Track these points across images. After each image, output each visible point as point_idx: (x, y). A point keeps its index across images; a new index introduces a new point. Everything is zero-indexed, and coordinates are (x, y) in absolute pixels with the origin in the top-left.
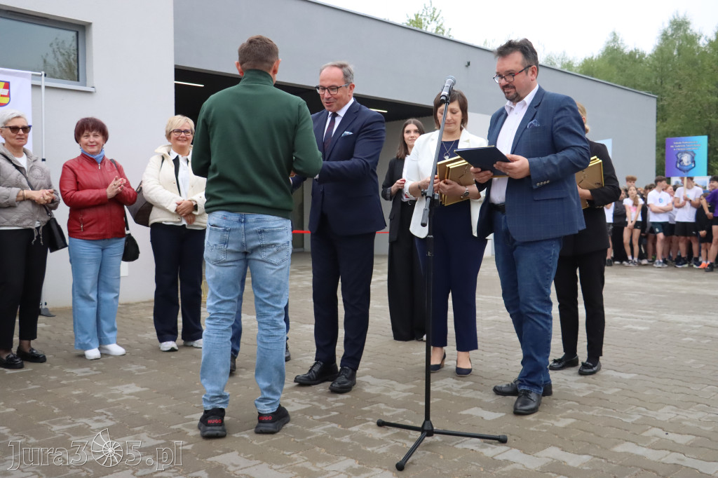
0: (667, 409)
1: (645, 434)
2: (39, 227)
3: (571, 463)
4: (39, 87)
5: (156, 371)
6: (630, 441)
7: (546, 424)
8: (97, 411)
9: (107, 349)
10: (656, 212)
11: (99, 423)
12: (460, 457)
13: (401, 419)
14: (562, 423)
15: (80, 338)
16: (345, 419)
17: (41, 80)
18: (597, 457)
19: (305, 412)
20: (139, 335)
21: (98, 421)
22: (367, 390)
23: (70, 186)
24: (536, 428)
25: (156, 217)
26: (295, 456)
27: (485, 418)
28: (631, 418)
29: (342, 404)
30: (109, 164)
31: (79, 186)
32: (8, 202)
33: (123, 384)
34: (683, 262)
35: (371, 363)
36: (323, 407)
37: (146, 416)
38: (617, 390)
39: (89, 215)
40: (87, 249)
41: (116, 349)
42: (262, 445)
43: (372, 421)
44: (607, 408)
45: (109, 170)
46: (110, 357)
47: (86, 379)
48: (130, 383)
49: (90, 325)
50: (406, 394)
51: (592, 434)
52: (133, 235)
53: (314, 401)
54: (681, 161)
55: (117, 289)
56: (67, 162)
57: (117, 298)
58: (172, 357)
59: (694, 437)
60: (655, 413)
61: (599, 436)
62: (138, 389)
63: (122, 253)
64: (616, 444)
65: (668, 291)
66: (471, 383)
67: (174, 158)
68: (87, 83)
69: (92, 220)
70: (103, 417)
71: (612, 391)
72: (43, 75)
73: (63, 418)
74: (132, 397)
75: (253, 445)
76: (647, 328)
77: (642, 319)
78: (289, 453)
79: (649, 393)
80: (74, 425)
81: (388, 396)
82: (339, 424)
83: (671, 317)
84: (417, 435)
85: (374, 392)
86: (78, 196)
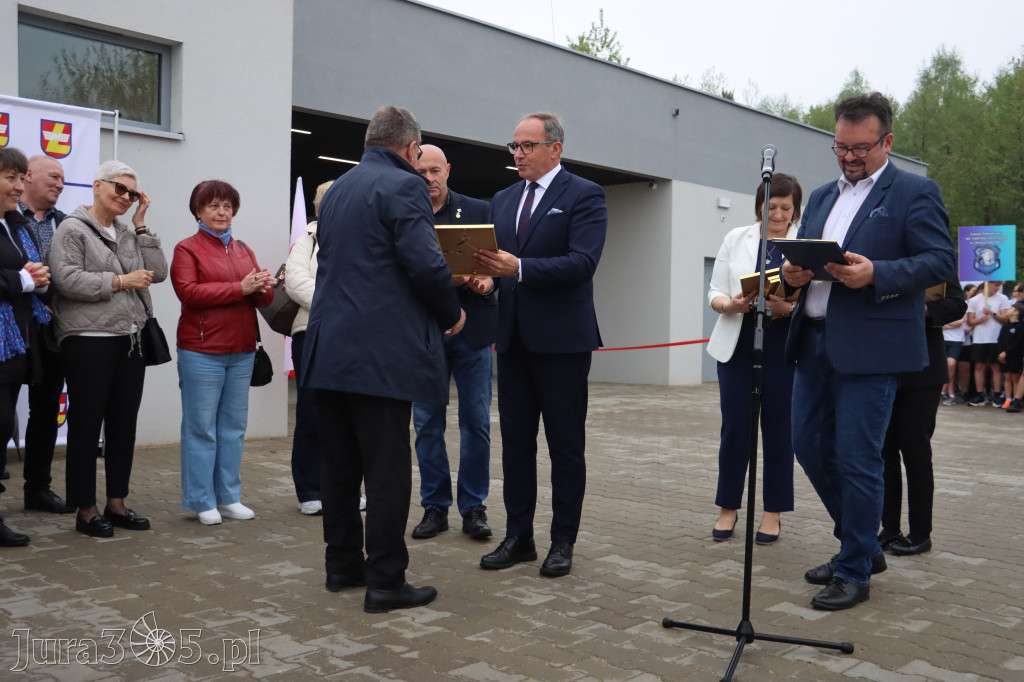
2: (137, 332)
4: (111, 131)
5: (311, 543)
7: (892, 627)
8: (257, 601)
9: (228, 511)
11: (267, 619)
12: (797, 673)
13: (690, 617)
14: (916, 627)
15: (192, 494)
17: (114, 123)
18: (986, 676)
19: (549, 604)
20: (260, 491)
21: (264, 615)
23: (188, 277)
24: (883, 633)
25: (304, 323)
26: (568, 669)
27: (805, 618)
28: (1007, 622)
30: (238, 247)
31: (201, 276)
33: (273, 562)
34: (979, 398)
35: (610, 537)
37: (330, 609)
38: (969, 581)
39: (214, 318)
40: (206, 367)
41: (241, 510)
42: (514, 652)
43: (653, 621)
44: (967, 606)
45: (239, 256)
46: (235, 522)
47: (216, 554)
48: (283, 560)
50: (681, 582)
51: (963, 644)
52: (265, 349)
53: (558, 590)
54: (981, 259)
55: (244, 425)
56: (181, 242)
57: (242, 437)
61: (975, 646)
62: (299, 570)
63: (251, 374)
64: (1005, 659)
65: (973, 440)
66: (763, 567)
68: (172, 127)
69: (215, 326)
70: (270, 610)
71: (963, 583)
72: (117, 116)
73: (213, 610)
74: (296, 580)
75: (501, 652)
76: (969, 493)
77: (956, 480)
78: (558, 665)
79: (1015, 587)
80: (233, 621)
81: (656, 584)
82: (608, 624)
83: (993, 477)
84: (732, 642)
85: (633, 579)
86: (201, 291)
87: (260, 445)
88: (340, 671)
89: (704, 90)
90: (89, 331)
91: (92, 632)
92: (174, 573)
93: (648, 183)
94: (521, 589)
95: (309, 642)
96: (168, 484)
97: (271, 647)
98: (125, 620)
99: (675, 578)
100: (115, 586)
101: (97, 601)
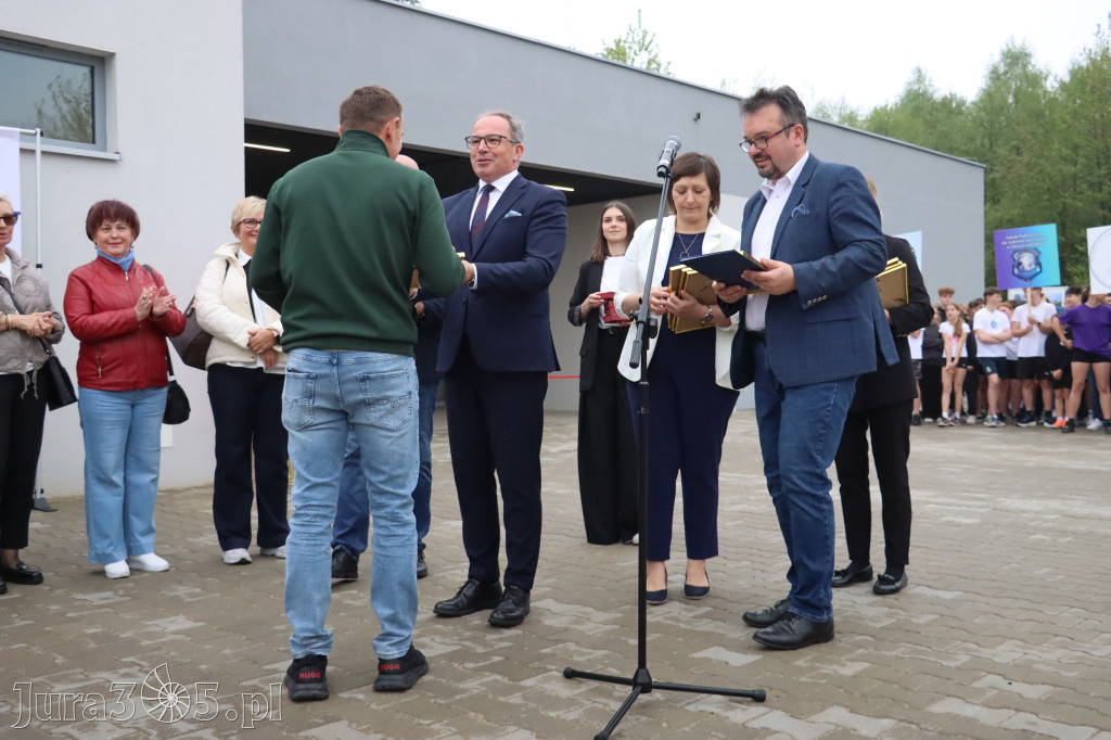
0: (1009, 645)
1: (977, 684)
2: (32, 371)
3: (864, 732)
4: (32, 152)
5: (218, 595)
6: (953, 696)
7: (824, 671)
8: (123, 660)
9: (139, 562)
10: (986, 343)
12: (693, 725)
13: (601, 666)
14: (850, 669)
15: (98, 545)
16: (514, 668)
17: (35, 142)
18: (904, 721)
19: (451, 657)
20: (190, 540)
21: (126, 675)
22: (548, 622)
23: (81, 307)
24: (811, 677)
25: (217, 354)
26: (437, 726)
27: (730, 663)
28: (955, 660)
29: (508, 644)
30: (142, 273)
31: (95, 307)
33: (165, 617)
34: (1028, 418)
35: (553, 580)
36: (480, 650)
37: (203, 667)
38: (932, 617)
39: (111, 351)
40: (107, 405)
41: (153, 562)
42: (384, 710)
43: (556, 670)
44: (917, 645)
45: (142, 282)
47: (106, 609)
48: (177, 614)
49: (113, 524)
50: (608, 627)
51: (896, 686)
52: (179, 383)
53: (466, 640)
54: (1020, 264)
55: (155, 468)
56: (75, 270)
57: (155, 481)
58: (243, 573)
59: (1051, 688)
60: (991, 651)
61: (907, 689)
62: (190, 624)
63: (163, 411)
64: (933, 700)
65: (1007, 463)
66: (708, 609)
67: (245, 263)
68: (108, 146)
69: (114, 361)
70: (135, 669)
71: (925, 619)
72: (39, 134)
73: (70, 671)
74: (180, 637)
75: (372, 710)
76: (977, 521)
77: (968, 506)
78: (428, 722)
79: (981, 621)
80: (87, 683)
81: (580, 630)
82: (506, 675)
83: (1012, 503)
84: (627, 691)
85: (558, 625)
86: (91, 323)
99: (605, 623)
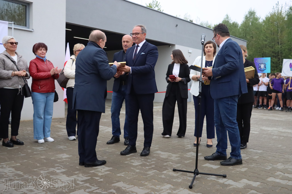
0: (279, 164)
1: (276, 174)
2: (21, 88)
3: (254, 185)
4: (11, 28)
6: (272, 177)
7: (237, 170)
8: (55, 165)
9: (47, 139)
11: (59, 170)
12: (211, 183)
13: (181, 168)
14: (243, 170)
17: (12, 26)
18: (262, 183)
19: (141, 165)
20: (56, 133)
21: (58, 169)
23: (34, 71)
24: (234, 172)
25: (69, 84)
26: (146, 183)
27: (213, 168)
28: (268, 168)
31: (38, 70)
32: (8, 76)
33: (61, 154)
34: (260, 106)
36: (148, 164)
38: (258, 157)
39: (42, 82)
40: (40, 97)
41: (50, 139)
42: (131, 179)
43: (170, 169)
44: (257, 164)
46: (49, 143)
47: (44, 152)
48: (63, 153)
50: (178, 158)
51: (256, 174)
53: (143, 161)
54: (260, 67)
55: (52, 114)
56: (32, 60)
57: (51, 118)
60: (276, 166)
61: (259, 175)
62: (68, 156)
64: (267, 178)
65: (259, 118)
66: (201, 154)
68: (30, 27)
69: (43, 85)
70: (60, 168)
71: (256, 157)
72: (13, 24)
73: (43, 168)
74: (67, 159)
75: (127, 179)
76: (258, 133)
78: (143, 182)
79: (270, 158)
80: (49, 171)
81: (171, 159)
82: (157, 170)
83: (264, 128)
84: (193, 175)
85: (164, 158)
86: (39, 75)
87: (57, 120)
88: (80, 185)
89: (185, 19)
90: (6, 87)
91: (6, 175)
92: (31, 157)
93: (168, 46)
94: (133, 161)
95: (71, 177)
96: (29, 132)
97: (60, 178)
98: (16, 171)
99: (177, 157)
100: (13, 162)
101: (8, 166)
